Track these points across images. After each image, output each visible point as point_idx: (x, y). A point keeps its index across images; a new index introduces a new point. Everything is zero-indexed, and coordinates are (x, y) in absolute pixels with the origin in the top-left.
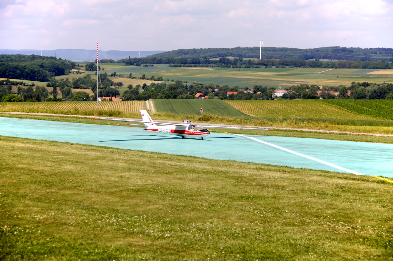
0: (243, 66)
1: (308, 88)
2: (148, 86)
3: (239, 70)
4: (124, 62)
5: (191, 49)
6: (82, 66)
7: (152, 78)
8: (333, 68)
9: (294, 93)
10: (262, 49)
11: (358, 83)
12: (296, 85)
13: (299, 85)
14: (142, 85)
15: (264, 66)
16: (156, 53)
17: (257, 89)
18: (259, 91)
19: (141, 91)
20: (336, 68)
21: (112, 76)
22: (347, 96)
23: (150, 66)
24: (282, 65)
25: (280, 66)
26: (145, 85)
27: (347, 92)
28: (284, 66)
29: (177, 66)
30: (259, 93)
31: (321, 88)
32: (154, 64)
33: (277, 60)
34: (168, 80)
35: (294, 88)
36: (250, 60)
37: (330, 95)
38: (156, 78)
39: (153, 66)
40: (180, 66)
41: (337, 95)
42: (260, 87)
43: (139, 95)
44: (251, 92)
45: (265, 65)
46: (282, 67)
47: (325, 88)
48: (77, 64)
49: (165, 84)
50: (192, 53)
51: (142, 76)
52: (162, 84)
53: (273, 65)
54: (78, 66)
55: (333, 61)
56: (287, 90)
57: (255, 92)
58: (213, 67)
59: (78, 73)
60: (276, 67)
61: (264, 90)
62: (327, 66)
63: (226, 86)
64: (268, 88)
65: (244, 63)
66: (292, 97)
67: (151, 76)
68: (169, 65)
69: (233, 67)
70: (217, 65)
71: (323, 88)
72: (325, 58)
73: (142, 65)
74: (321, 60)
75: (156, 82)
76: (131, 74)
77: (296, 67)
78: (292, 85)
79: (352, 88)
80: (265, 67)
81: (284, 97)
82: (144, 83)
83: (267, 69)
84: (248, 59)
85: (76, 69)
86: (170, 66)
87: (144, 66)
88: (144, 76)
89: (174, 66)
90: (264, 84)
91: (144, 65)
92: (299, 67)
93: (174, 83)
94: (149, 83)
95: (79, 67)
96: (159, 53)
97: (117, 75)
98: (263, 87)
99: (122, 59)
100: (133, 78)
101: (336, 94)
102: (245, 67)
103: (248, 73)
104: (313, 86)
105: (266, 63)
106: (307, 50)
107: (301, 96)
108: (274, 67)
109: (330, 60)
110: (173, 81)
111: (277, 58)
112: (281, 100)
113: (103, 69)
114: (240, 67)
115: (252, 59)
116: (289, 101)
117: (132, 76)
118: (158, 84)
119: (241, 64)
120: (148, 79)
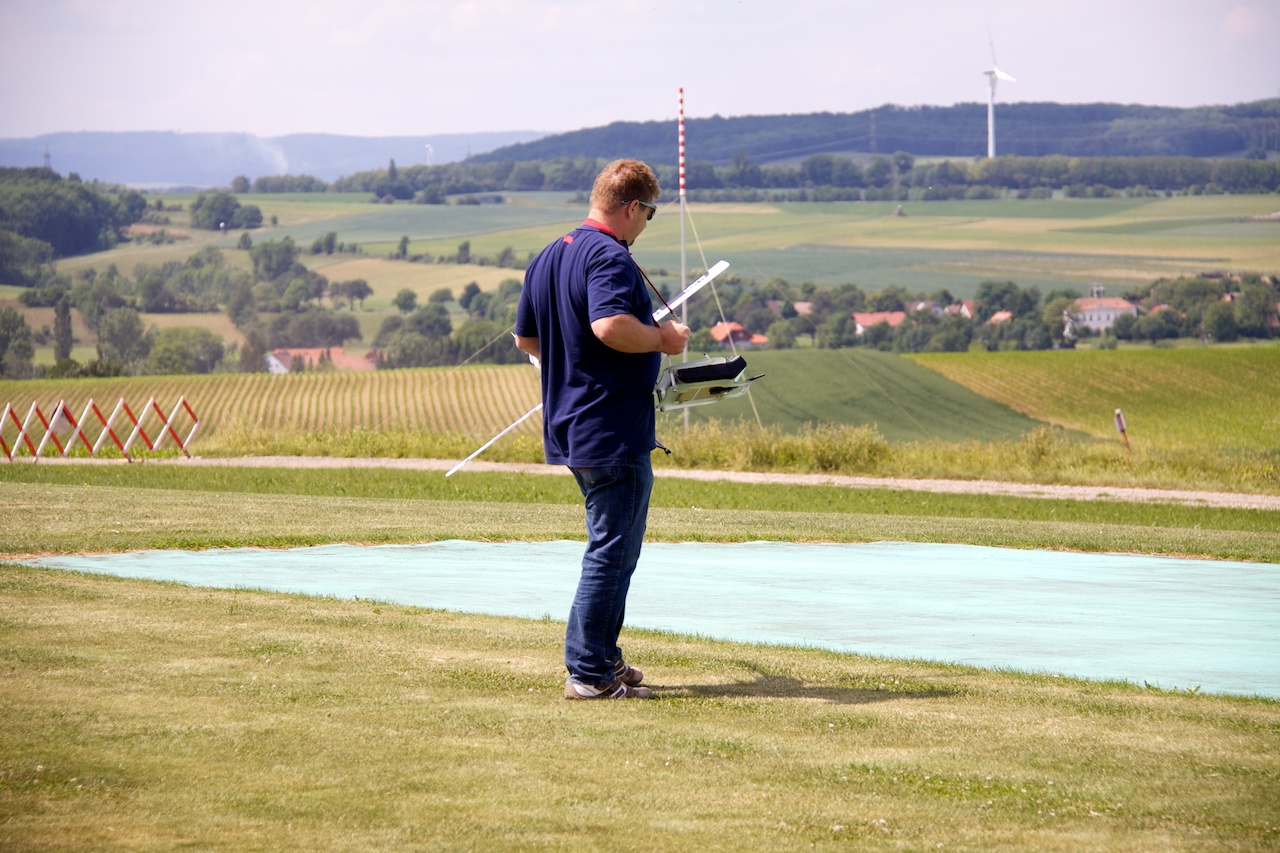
0: (916, 192)
1: (1229, 287)
2: (489, 296)
3: (901, 214)
4: (366, 188)
6: (177, 209)
7: (502, 260)
9: (1166, 314)
10: (997, 115)
12: (1172, 276)
13: (1188, 275)
14: (458, 292)
15: (1015, 193)
16: (511, 142)
17: (994, 297)
18: (1003, 307)
19: (459, 320)
21: (316, 250)
23: (486, 200)
24: (1099, 186)
25: (1090, 190)
26: (473, 290)
28: (1109, 190)
30: (1002, 316)
32: (503, 194)
33: (1073, 162)
35: (1163, 290)
36: (945, 165)
38: (523, 256)
39: (499, 200)
43: (453, 335)
44: (966, 312)
45: (1012, 184)
46: (1099, 194)
48: (151, 202)
51: (454, 249)
53: (1057, 186)
54: (160, 206)
56: (1132, 298)
57: (984, 314)
58: (777, 199)
59: (158, 240)
60: (1073, 194)
61: (1024, 304)
63: (848, 288)
64: (1045, 292)
65: (920, 182)
66: (1167, 331)
67: (499, 250)
68: (572, 195)
69: (869, 198)
70: (796, 191)
73: (452, 199)
74: (1274, 158)
76: (405, 241)
77: (1161, 193)
78: (1151, 276)
80: (1021, 197)
81: (1125, 331)
82: (468, 281)
83: (1029, 203)
84: (938, 161)
85: (149, 221)
86: (580, 200)
87: (461, 203)
88: (465, 248)
91: (463, 197)
92: (1174, 193)
94: (490, 280)
95: (163, 215)
96: (524, 140)
97: (341, 248)
98: (1023, 286)
99: (358, 175)
100: (416, 259)
102: (928, 198)
103: (943, 223)
104: (1253, 279)
105: (1019, 177)
106: (1205, 112)
107: (1202, 326)
108: (1059, 195)
111: (1072, 153)
112: (1112, 344)
113: (274, 221)
114: (904, 198)
115: (954, 161)
117: (412, 250)
119: (906, 184)
120: (483, 263)
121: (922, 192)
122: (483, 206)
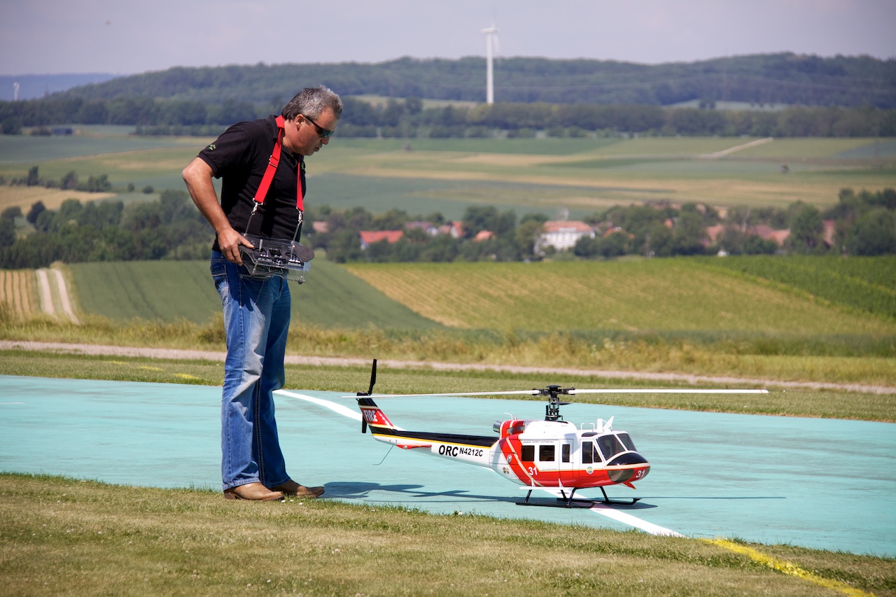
0: (425, 130)
1: (670, 213)
2: (53, 214)
3: (409, 149)
5: (219, 69)
7: (68, 182)
8: (766, 135)
9: (618, 235)
10: (496, 67)
11: (865, 195)
12: (625, 203)
13: (639, 204)
14: (26, 210)
15: (505, 132)
16: (83, 84)
17: (477, 219)
18: (486, 228)
19: (24, 231)
20: (780, 135)
22: (820, 245)
23: (57, 132)
24: (574, 128)
25: (567, 131)
26: (38, 209)
27: (820, 229)
28: (582, 132)
29: (166, 133)
30: (483, 235)
31: (723, 214)
32: (73, 127)
33: (555, 108)
34: (131, 188)
35: (619, 215)
36: (449, 109)
37: (757, 241)
38: (83, 179)
39: (69, 132)
40: (178, 134)
41: (785, 242)
42: (490, 211)
43: (13, 248)
44: (455, 233)
45: (505, 126)
46: (574, 135)
47: (737, 216)
49: (120, 206)
50: (224, 84)
51: (25, 173)
52: (105, 204)
53: (539, 128)
55: (767, 108)
56: (591, 222)
57: (469, 234)
60: (552, 135)
61: (502, 225)
62: (746, 128)
63: (359, 210)
64: (520, 216)
65: (427, 122)
66: (611, 251)
67: (64, 175)
68: (133, 129)
69: (385, 136)
71: (729, 213)
72: (736, 96)
73: (27, 131)
74: (721, 106)
75: (84, 197)
77: (625, 135)
78: (610, 203)
79: (841, 212)
80: (510, 136)
81: (582, 250)
82: (34, 200)
83: (517, 142)
84: (444, 104)
86: (139, 133)
87: (34, 134)
88: (34, 171)
89: (156, 133)
90: (503, 203)
91: (36, 129)
92: (636, 135)
93: (154, 198)
94: (54, 200)
96: (96, 82)
98: (502, 211)
101: (782, 235)
102: (432, 136)
103: (442, 158)
104: (690, 207)
105: (510, 120)
106: (667, 70)
107: (647, 245)
108: (541, 135)
109: (757, 107)
110: (148, 191)
111: (554, 101)
112: (572, 260)
114: (413, 136)
115: (457, 105)
116: (599, 264)
118: (91, 204)
119: (415, 124)
120: (50, 185)
121: (428, 130)
122: (53, 137)
